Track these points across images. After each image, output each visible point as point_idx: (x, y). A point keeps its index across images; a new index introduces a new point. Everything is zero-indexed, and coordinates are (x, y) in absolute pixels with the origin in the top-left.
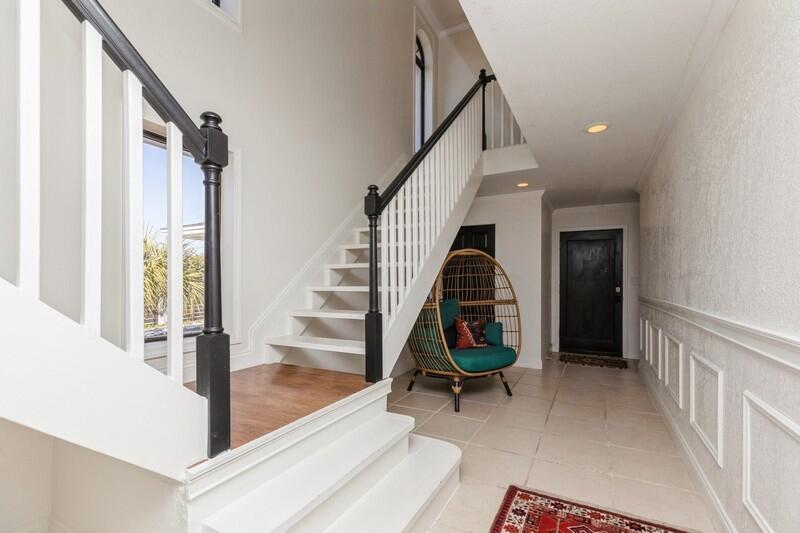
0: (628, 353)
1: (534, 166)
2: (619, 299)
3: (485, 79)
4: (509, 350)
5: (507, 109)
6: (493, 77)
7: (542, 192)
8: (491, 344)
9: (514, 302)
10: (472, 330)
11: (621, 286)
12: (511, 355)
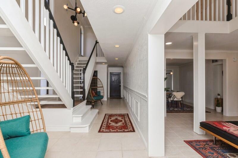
0: (122, 97)
1: (106, 61)
2: (120, 86)
3: (97, 42)
4: (102, 96)
5: (101, 50)
6: (98, 43)
7: (107, 65)
8: (98, 95)
9: (103, 87)
10: (95, 93)
11: (121, 83)
12: (102, 97)
